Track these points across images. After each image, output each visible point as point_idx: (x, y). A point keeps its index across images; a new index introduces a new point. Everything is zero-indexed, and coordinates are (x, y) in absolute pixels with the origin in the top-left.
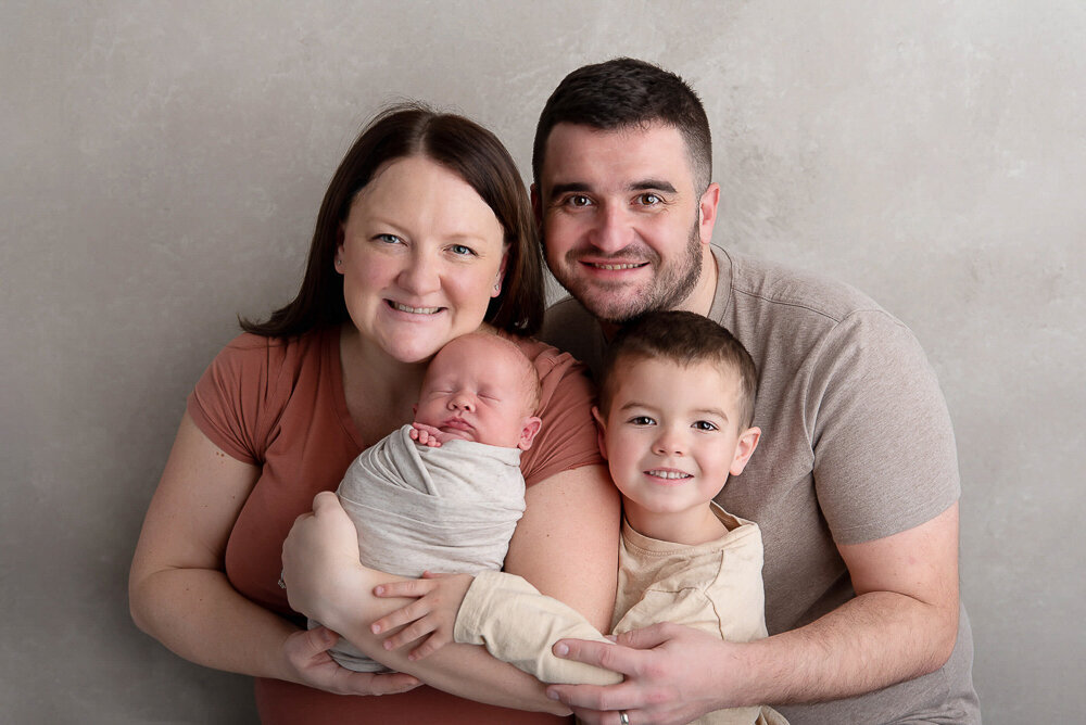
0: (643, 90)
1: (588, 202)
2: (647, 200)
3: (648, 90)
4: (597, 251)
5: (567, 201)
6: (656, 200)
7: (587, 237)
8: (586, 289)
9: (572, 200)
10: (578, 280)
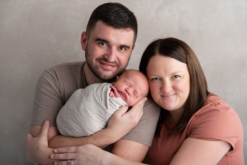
0: (128, 18)
1: (105, 45)
2: (122, 49)
3: (129, 18)
4: (106, 60)
5: (99, 43)
6: (124, 49)
7: (104, 56)
8: (98, 69)
9: (101, 44)
10: (96, 66)
